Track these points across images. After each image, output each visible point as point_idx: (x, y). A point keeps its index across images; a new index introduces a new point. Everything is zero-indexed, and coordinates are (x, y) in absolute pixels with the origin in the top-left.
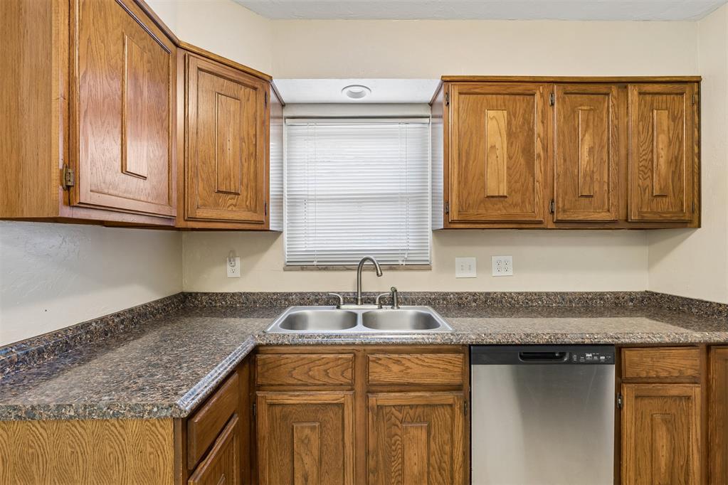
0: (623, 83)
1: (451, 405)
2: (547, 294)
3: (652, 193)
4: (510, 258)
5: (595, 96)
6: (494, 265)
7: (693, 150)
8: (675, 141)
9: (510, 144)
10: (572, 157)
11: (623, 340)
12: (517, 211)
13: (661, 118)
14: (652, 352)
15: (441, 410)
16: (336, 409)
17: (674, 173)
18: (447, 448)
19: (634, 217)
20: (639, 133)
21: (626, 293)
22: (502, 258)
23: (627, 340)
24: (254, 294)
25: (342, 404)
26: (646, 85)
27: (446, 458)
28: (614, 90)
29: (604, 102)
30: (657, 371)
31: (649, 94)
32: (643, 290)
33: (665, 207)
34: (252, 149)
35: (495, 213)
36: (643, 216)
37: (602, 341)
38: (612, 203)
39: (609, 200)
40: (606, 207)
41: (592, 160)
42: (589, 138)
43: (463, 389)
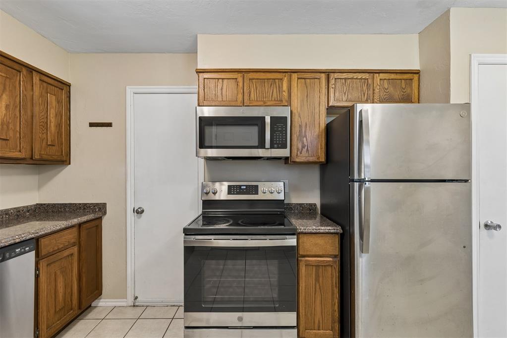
0: (31, 70)
3: (47, 143)
5: (10, 69)
7: (67, 122)
8: (59, 115)
11: (41, 233)
13: (52, 99)
14: (55, 235)
17: (58, 133)
19: (37, 156)
20: (39, 104)
21: (24, 207)
23: (43, 233)
26: (44, 76)
28: (24, 71)
29: (17, 76)
30: (58, 246)
31: (45, 82)
32: (35, 203)
33: (53, 152)
36: (42, 157)
37: (28, 238)
38: (23, 147)
39: (20, 144)
40: (18, 148)
41: (8, 114)
42: (6, 98)
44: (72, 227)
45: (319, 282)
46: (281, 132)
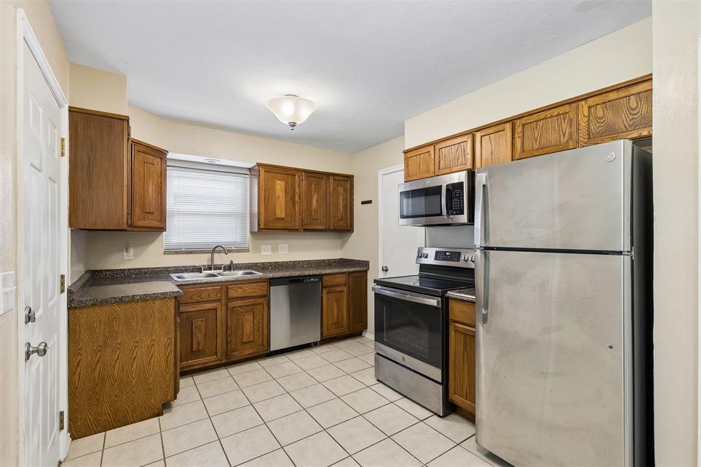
0: (328, 175)
1: (262, 304)
2: (302, 261)
3: (338, 219)
4: (287, 245)
5: (318, 179)
6: (280, 248)
7: (351, 202)
8: (345, 199)
9: (286, 195)
10: (309, 203)
12: (288, 225)
13: (341, 190)
15: (258, 306)
16: (213, 311)
17: (345, 211)
18: (261, 321)
19: (332, 228)
20: (333, 195)
22: (284, 245)
24: (144, 269)
25: (216, 309)
26: (335, 176)
27: (261, 325)
29: (321, 182)
30: (334, 283)
31: (337, 180)
33: (342, 224)
34: (160, 189)
35: (280, 225)
36: (335, 227)
37: (316, 274)
38: (324, 222)
40: (322, 224)
41: (317, 205)
42: (316, 196)
43: (267, 297)
44: (344, 273)
45: (467, 351)
46: (459, 198)
